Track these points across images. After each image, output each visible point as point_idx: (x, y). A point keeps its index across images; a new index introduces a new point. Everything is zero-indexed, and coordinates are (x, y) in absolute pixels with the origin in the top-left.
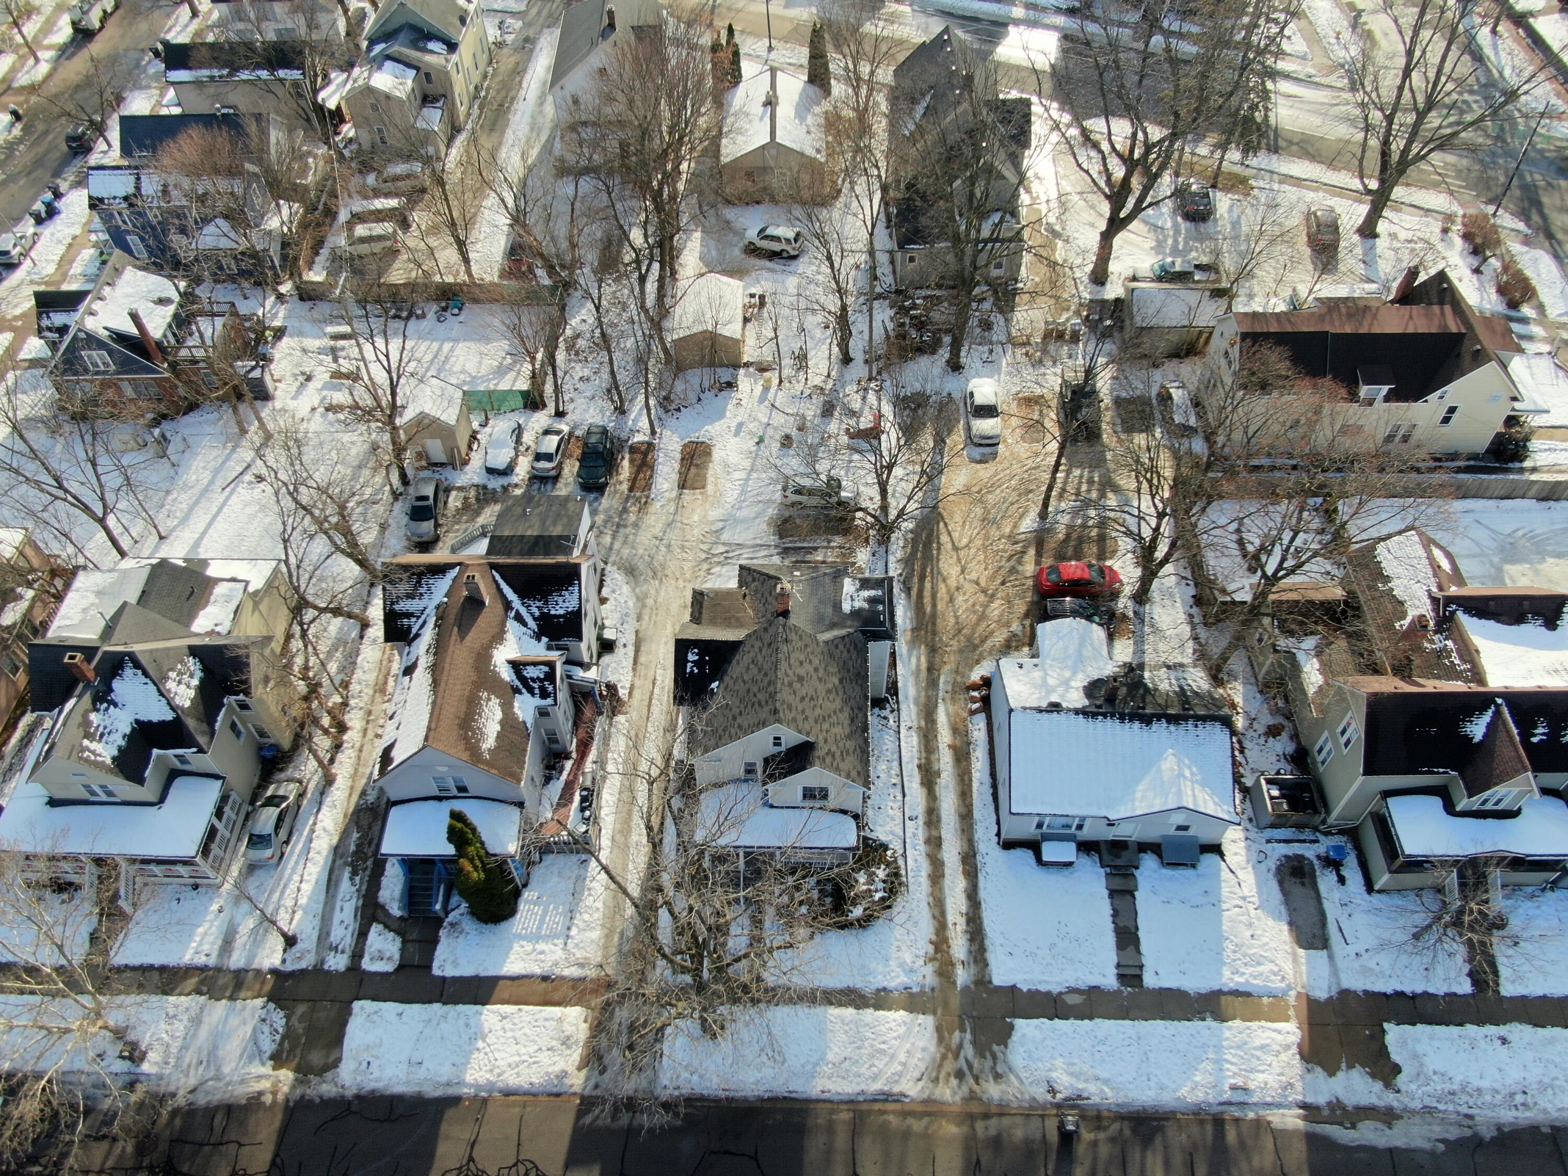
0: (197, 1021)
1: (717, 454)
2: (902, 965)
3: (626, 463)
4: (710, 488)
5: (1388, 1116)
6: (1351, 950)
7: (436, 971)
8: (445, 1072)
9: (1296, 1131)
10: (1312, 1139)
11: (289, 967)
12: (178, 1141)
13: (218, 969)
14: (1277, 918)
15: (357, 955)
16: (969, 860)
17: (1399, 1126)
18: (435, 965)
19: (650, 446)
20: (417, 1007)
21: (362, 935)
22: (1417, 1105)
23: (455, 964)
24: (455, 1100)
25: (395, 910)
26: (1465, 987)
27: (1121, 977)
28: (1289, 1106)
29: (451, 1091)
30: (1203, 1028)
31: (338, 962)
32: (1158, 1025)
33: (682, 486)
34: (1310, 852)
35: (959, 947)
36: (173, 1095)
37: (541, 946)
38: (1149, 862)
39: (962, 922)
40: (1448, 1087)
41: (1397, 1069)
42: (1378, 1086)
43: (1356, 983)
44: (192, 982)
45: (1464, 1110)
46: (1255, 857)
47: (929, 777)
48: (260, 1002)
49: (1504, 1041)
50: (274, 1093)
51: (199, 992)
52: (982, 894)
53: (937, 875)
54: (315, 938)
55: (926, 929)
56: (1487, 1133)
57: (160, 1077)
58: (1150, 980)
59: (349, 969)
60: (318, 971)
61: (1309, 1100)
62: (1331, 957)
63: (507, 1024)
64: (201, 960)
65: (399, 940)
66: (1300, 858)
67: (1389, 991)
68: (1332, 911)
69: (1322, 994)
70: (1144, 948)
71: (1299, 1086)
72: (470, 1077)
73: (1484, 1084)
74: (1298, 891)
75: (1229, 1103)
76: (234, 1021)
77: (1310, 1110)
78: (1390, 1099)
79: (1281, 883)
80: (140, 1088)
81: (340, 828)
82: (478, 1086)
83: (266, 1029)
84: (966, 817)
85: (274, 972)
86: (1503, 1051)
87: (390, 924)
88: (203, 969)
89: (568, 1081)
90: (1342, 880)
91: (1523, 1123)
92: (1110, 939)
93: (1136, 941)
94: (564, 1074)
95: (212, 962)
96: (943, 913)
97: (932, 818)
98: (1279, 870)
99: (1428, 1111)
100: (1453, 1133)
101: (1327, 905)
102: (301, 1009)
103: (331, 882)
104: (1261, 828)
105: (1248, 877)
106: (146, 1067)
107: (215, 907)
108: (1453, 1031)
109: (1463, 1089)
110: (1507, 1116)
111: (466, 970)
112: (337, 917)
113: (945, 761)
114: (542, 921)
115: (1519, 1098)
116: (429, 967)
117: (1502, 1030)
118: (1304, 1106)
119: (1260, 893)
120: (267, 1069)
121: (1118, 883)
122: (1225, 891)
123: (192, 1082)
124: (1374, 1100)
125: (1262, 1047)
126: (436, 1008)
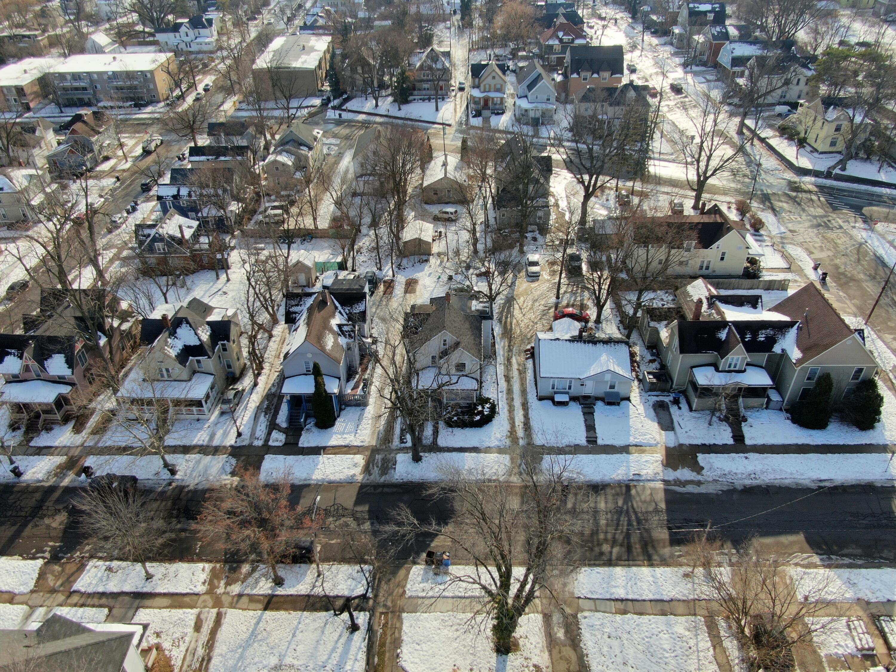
0: (198, 462)
1: (420, 282)
2: (496, 438)
3: (382, 286)
4: (417, 293)
5: (699, 483)
6: (684, 431)
7: (300, 445)
8: (304, 476)
9: (660, 488)
10: (666, 491)
11: (238, 444)
12: (191, 500)
13: (208, 446)
14: (654, 421)
15: (267, 440)
16: (525, 406)
17: (702, 486)
18: (300, 443)
19: (392, 281)
20: (292, 457)
21: (269, 434)
22: (711, 479)
23: (308, 442)
24: (309, 485)
25: (284, 425)
26: (731, 442)
27: (588, 441)
28: (657, 481)
29: (306, 482)
30: (623, 457)
31: (259, 443)
32: (604, 456)
33: (406, 292)
34: (667, 399)
35: (520, 433)
36: (188, 486)
37: (345, 436)
38: (600, 404)
39: (521, 425)
40: (723, 472)
41: (702, 468)
42: (694, 474)
43: (686, 441)
44: (197, 450)
45: (730, 481)
46: (643, 401)
47: (508, 379)
48: (225, 456)
49: (746, 458)
50: (231, 485)
51: (199, 453)
52: (530, 416)
53: (511, 409)
54: (249, 434)
55: (506, 427)
56: (739, 488)
57: (183, 480)
58: (600, 442)
59: (263, 445)
60: (250, 446)
61: (666, 478)
62: (675, 434)
63: (330, 461)
64: (201, 443)
65: (284, 436)
66: (663, 402)
67: (699, 444)
68: (675, 418)
69: (672, 445)
70: (597, 431)
71: (661, 474)
72: (314, 477)
73: (738, 471)
74: (661, 412)
75: (633, 480)
76: (214, 462)
77: (666, 482)
78: (699, 478)
79: (655, 410)
80: (174, 485)
81: (260, 400)
82: (318, 480)
83: (228, 464)
84: (524, 392)
85: (232, 446)
86: (746, 461)
87: (280, 430)
88: (202, 446)
89: (356, 478)
90: (680, 408)
91: (754, 484)
92: (583, 428)
93: (594, 429)
94: (354, 475)
95: (205, 443)
96: (514, 422)
97: (510, 391)
98: (654, 406)
99: (715, 481)
100: (725, 488)
101: (673, 417)
102: (243, 458)
103: (256, 417)
104: (646, 392)
105: (641, 409)
106: (177, 477)
107: (206, 426)
108: (726, 455)
109: (729, 473)
110: (748, 482)
111: (313, 444)
112: (258, 428)
113: (515, 374)
114: (345, 428)
115: (753, 476)
116: (298, 444)
117: (746, 455)
118: (663, 481)
119: (645, 412)
120: (229, 477)
121: (586, 410)
122: (631, 412)
123: (196, 481)
124: (692, 478)
125: (646, 461)
126: (301, 456)
